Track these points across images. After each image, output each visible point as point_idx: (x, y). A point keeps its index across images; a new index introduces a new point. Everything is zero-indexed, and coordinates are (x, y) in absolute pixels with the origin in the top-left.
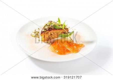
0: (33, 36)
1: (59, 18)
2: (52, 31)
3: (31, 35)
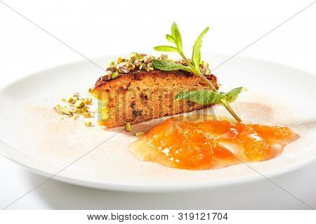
0: (64, 113)
1: (175, 25)
2: (147, 80)
3: (57, 109)
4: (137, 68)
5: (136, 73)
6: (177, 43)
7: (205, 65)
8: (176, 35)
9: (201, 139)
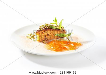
0: (29, 38)
1: (55, 18)
3: (27, 37)
4: (46, 28)
5: (46, 29)
6: (56, 22)
7: (63, 27)
8: (56, 20)
9: (60, 45)
